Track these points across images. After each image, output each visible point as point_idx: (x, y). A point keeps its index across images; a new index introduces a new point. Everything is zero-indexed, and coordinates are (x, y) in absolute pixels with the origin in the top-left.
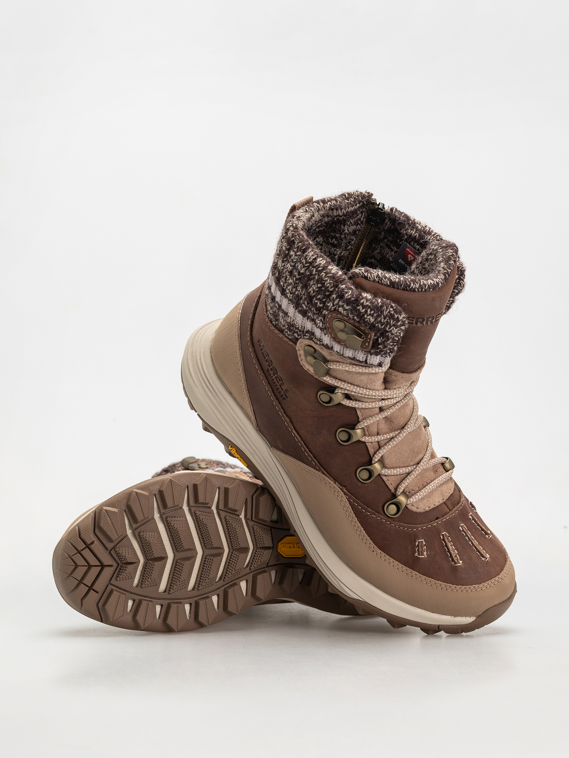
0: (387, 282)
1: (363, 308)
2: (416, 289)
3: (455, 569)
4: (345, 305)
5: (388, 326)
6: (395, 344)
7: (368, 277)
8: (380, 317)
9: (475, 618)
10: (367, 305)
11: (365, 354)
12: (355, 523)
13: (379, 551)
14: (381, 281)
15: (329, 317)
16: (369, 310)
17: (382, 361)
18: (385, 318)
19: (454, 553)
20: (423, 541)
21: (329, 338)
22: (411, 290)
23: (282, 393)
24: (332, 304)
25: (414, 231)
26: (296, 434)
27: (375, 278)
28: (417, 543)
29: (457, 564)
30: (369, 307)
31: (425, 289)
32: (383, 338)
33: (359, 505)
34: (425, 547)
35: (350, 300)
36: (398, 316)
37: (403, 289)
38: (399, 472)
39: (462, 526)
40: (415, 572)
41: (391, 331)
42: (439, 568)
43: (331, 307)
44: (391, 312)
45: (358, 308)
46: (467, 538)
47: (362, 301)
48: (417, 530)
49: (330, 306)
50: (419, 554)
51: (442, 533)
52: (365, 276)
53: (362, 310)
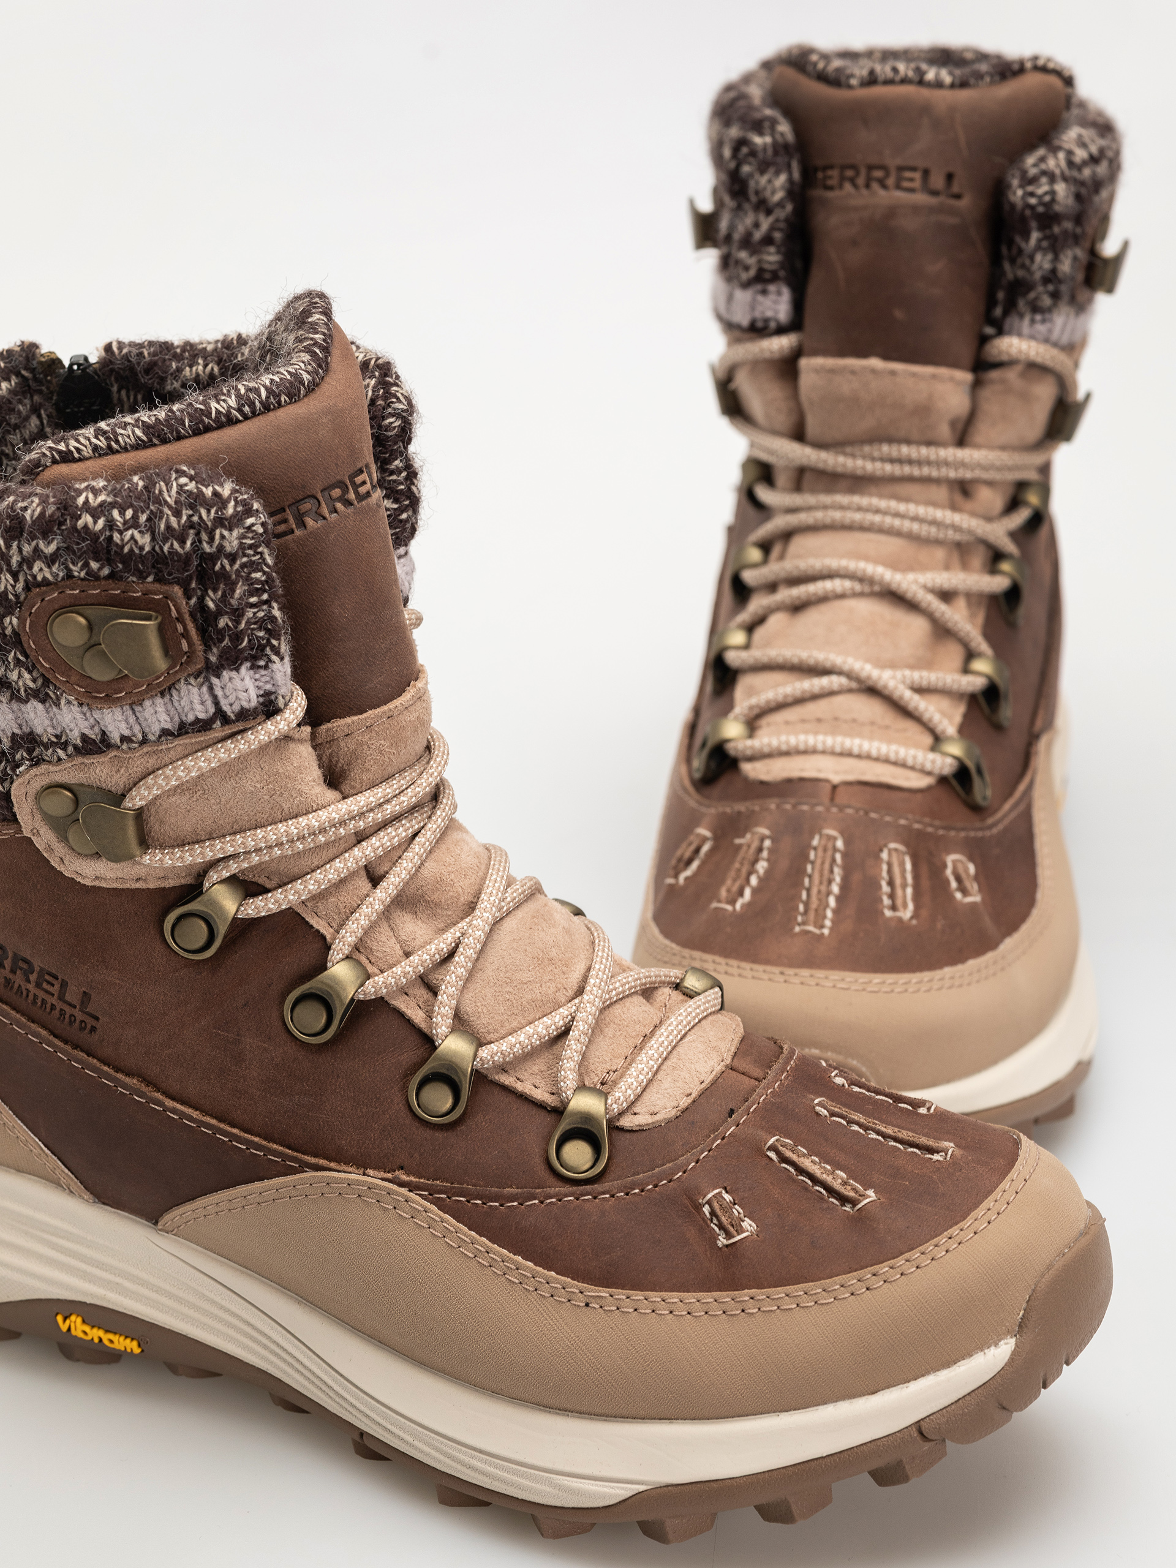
0: (133, 432)
1: (95, 519)
2: (233, 411)
3: (862, 1220)
4: (42, 544)
5: (204, 537)
6: (265, 597)
7: (73, 449)
8: (161, 518)
9: (1012, 1342)
10: (102, 505)
11: (202, 685)
12: (486, 1254)
13: (604, 1293)
14: (117, 442)
15: (27, 629)
16: (115, 513)
17: (269, 687)
18: (177, 514)
19: (837, 1179)
20: (720, 1193)
21: (75, 709)
22: (217, 420)
23: (79, 1016)
24: (9, 577)
25: (199, 364)
26: (179, 1106)
27: (94, 441)
28: (706, 1209)
29: (860, 1202)
30: (113, 505)
31: (261, 402)
32: (215, 590)
33: (471, 1196)
34: (736, 1206)
35: (45, 516)
36: (214, 489)
37: (197, 432)
38: (535, 1036)
39: (821, 1105)
40: (746, 1291)
41: (221, 548)
42: (812, 1243)
43: (14, 587)
44: (186, 488)
45: (80, 523)
46: (856, 1128)
47: (81, 500)
48: (684, 1173)
49: (10, 588)
50: (729, 1235)
51: (765, 1144)
52: (60, 452)
53: (95, 522)
